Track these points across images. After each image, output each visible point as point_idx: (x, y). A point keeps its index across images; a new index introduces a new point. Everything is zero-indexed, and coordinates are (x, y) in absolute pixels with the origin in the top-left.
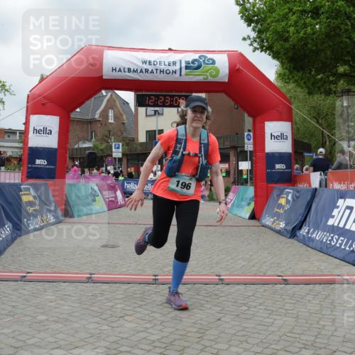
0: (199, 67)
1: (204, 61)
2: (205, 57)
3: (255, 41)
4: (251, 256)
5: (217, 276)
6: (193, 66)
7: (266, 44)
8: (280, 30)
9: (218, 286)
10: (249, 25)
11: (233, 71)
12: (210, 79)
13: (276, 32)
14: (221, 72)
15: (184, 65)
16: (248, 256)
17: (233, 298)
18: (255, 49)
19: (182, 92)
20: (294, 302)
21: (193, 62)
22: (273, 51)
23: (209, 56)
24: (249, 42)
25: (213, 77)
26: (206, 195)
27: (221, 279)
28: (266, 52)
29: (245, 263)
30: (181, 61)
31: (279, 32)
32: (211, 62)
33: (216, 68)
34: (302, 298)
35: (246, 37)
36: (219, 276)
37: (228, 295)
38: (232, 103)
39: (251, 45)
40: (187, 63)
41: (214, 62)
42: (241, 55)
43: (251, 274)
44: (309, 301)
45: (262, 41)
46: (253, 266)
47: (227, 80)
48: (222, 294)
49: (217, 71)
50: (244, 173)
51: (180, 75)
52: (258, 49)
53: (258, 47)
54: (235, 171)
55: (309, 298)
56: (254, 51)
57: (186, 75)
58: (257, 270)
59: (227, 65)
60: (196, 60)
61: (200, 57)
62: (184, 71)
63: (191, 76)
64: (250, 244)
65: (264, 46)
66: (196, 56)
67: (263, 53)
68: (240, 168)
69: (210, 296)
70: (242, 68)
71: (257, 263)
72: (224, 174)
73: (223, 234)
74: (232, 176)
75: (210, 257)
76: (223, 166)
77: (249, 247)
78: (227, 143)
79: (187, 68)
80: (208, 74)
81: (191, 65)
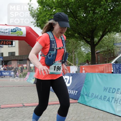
0: (15, 31)
1: (17, 29)
2: (18, 28)
3: (35, 23)
4: (34, 96)
5: (22, 104)
6: (13, 31)
7: (39, 24)
8: (43, 20)
9: (23, 108)
10: (33, 18)
11: (28, 33)
12: (20, 35)
13: (42, 21)
14: (23, 33)
15: (10, 30)
16: (33, 97)
17: (28, 112)
18: (35, 26)
19: (9, 40)
20: (48, 111)
21: (13, 29)
22: (41, 27)
23: (19, 28)
24: (33, 23)
25: (21, 35)
26: (19, 76)
27: (24, 105)
28: (39, 27)
29: (32, 99)
30: (9, 29)
31: (43, 21)
32: (20, 30)
34: (51, 110)
35: (32, 22)
36: (23, 104)
37: (26, 111)
38: (28, 44)
39: (34, 24)
40: (11, 29)
41: (21, 30)
42: (30, 28)
43: (34, 103)
44: (54, 111)
45: (37, 23)
46: (35, 100)
47: (25, 36)
48: (24, 111)
49: (22, 33)
50: (32, 68)
51: (9, 34)
52: (36, 26)
53: (36, 25)
54: (29, 67)
55: (54, 109)
56: (35, 27)
57: (11, 34)
58: (36, 101)
59: (25, 31)
60: (14, 29)
61: (16, 28)
62: (10, 32)
63: (13, 34)
64: (34, 92)
65: (38, 25)
66: (15, 27)
67: (38, 27)
68: (31, 66)
69: (20, 112)
70: (30, 32)
71: (36, 99)
72: (25, 68)
73: (25, 89)
74: (27, 69)
75: (20, 98)
76: (25, 66)
77: (34, 93)
78: (26, 58)
79: (11, 31)
80: (19, 34)
81: (13, 30)
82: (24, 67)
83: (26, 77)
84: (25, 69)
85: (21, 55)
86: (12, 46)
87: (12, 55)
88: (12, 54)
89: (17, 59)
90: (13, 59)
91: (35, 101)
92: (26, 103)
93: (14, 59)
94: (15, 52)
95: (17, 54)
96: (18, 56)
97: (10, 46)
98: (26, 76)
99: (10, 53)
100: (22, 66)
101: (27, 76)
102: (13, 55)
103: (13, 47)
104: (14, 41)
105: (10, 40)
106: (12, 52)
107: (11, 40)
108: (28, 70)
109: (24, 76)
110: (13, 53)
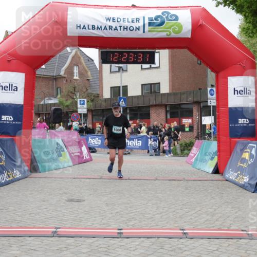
0: (162, 23)
1: (167, 17)
2: (168, 13)
4: (215, 210)
5: (181, 230)
6: (156, 23)
9: (182, 240)
11: (197, 27)
12: (173, 35)
14: (184, 27)
15: (147, 21)
16: (211, 210)
17: (197, 253)
21: (156, 19)
23: (172, 12)
27: (185, 233)
29: (208, 217)
30: (144, 18)
32: (174, 18)
33: (179, 23)
36: (183, 230)
37: (192, 249)
38: (195, 59)
40: (150, 19)
41: (177, 18)
42: (204, 10)
43: (215, 228)
46: (217, 220)
47: (190, 37)
48: (186, 249)
49: (180, 27)
50: (207, 127)
51: (144, 32)
54: (198, 126)
57: (149, 31)
58: (221, 225)
59: (190, 21)
60: (159, 16)
61: (163, 13)
62: (147, 28)
63: (154, 33)
64: (214, 198)
66: (159, 13)
68: (203, 123)
69: (174, 250)
70: (204, 24)
71: (220, 217)
72: (187, 129)
73: (187, 189)
74: (195, 131)
75: (174, 211)
76: (186, 121)
77: (213, 201)
78: (190, 99)
79: (150, 24)
80: (171, 30)
81: (155, 21)
82: (184, 126)
83: (191, 154)
84: (187, 132)
85: (174, 91)
86: (153, 66)
87: (151, 92)
88: (151, 89)
89: (164, 102)
90: (153, 102)
91: (216, 223)
92: (192, 227)
93: (157, 103)
94: (159, 83)
95: (165, 89)
96: (168, 93)
97: (145, 66)
98: (190, 150)
99: (146, 87)
100: (180, 122)
101: (192, 151)
102: (155, 92)
103: (154, 70)
104: (157, 51)
105: (147, 50)
106: (151, 84)
107: (149, 48)
108: (196, 135)
109: (186, 152)
110: (152, 86)
